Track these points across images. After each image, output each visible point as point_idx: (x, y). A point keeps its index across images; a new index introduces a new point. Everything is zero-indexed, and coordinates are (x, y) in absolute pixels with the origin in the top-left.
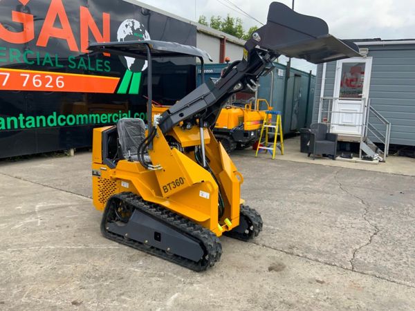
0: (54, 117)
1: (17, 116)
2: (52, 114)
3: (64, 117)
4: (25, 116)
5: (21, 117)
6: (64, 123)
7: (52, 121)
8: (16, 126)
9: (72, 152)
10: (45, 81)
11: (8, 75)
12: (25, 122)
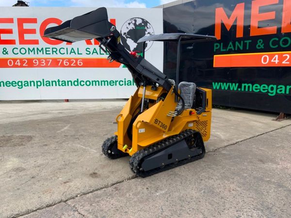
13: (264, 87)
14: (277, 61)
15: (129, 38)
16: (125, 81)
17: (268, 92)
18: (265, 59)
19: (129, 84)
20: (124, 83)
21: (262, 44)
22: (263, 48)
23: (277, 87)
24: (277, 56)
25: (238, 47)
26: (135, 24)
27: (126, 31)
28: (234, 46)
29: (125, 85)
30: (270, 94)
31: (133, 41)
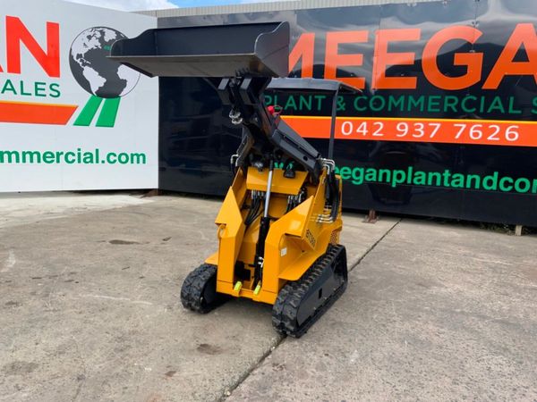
0: (495, 178)
1: (442, 172)
2: (492, 175)
3: (511, 180)
4: (453, 172)
5: (447, 174)
6: (510, 188)
7: (490, 183)
8: (438, 183)
9: (518, 230)
10: (487, 131)
11: (438, 125)
12: (450, 179)
13: (346, 171)
14: (365, 132)
15: (90, 66)
16: (79, 154)
17: (352, 179)
18: (347, 128)
19: (88, 160)
20: (76, 158)
21: (342, 103)
22: (344, 109)
23: (365, 170)
24: (365, 124)
25: (304, 106)
26: (101, 40)
27: (83, 51)
28: (297, 103)
29: (79, 162)
30: (354, 182)
31: (97, 73)
